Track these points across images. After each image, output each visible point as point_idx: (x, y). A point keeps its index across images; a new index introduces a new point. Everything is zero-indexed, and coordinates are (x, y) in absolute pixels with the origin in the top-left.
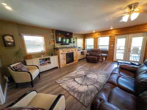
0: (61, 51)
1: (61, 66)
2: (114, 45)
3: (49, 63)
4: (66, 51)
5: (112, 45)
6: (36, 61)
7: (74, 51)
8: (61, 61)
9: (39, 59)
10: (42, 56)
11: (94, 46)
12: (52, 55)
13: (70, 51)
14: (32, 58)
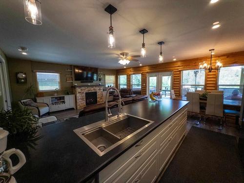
0: (78, 90)
1: (78, 107)
2: (146, 84)
3: (64, 102)
4: (86, 90)
5: (144, 85)
6: (47, 100)
7: (98, 91)
8: (78, 101)
9: (52, 98)
10: (56, 94)
11: (127, 85)
12: (68, 94)
13: (92, 90)
14: (43, 96)
